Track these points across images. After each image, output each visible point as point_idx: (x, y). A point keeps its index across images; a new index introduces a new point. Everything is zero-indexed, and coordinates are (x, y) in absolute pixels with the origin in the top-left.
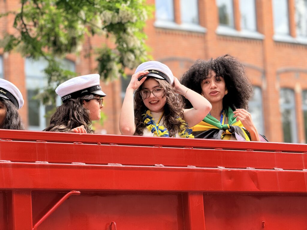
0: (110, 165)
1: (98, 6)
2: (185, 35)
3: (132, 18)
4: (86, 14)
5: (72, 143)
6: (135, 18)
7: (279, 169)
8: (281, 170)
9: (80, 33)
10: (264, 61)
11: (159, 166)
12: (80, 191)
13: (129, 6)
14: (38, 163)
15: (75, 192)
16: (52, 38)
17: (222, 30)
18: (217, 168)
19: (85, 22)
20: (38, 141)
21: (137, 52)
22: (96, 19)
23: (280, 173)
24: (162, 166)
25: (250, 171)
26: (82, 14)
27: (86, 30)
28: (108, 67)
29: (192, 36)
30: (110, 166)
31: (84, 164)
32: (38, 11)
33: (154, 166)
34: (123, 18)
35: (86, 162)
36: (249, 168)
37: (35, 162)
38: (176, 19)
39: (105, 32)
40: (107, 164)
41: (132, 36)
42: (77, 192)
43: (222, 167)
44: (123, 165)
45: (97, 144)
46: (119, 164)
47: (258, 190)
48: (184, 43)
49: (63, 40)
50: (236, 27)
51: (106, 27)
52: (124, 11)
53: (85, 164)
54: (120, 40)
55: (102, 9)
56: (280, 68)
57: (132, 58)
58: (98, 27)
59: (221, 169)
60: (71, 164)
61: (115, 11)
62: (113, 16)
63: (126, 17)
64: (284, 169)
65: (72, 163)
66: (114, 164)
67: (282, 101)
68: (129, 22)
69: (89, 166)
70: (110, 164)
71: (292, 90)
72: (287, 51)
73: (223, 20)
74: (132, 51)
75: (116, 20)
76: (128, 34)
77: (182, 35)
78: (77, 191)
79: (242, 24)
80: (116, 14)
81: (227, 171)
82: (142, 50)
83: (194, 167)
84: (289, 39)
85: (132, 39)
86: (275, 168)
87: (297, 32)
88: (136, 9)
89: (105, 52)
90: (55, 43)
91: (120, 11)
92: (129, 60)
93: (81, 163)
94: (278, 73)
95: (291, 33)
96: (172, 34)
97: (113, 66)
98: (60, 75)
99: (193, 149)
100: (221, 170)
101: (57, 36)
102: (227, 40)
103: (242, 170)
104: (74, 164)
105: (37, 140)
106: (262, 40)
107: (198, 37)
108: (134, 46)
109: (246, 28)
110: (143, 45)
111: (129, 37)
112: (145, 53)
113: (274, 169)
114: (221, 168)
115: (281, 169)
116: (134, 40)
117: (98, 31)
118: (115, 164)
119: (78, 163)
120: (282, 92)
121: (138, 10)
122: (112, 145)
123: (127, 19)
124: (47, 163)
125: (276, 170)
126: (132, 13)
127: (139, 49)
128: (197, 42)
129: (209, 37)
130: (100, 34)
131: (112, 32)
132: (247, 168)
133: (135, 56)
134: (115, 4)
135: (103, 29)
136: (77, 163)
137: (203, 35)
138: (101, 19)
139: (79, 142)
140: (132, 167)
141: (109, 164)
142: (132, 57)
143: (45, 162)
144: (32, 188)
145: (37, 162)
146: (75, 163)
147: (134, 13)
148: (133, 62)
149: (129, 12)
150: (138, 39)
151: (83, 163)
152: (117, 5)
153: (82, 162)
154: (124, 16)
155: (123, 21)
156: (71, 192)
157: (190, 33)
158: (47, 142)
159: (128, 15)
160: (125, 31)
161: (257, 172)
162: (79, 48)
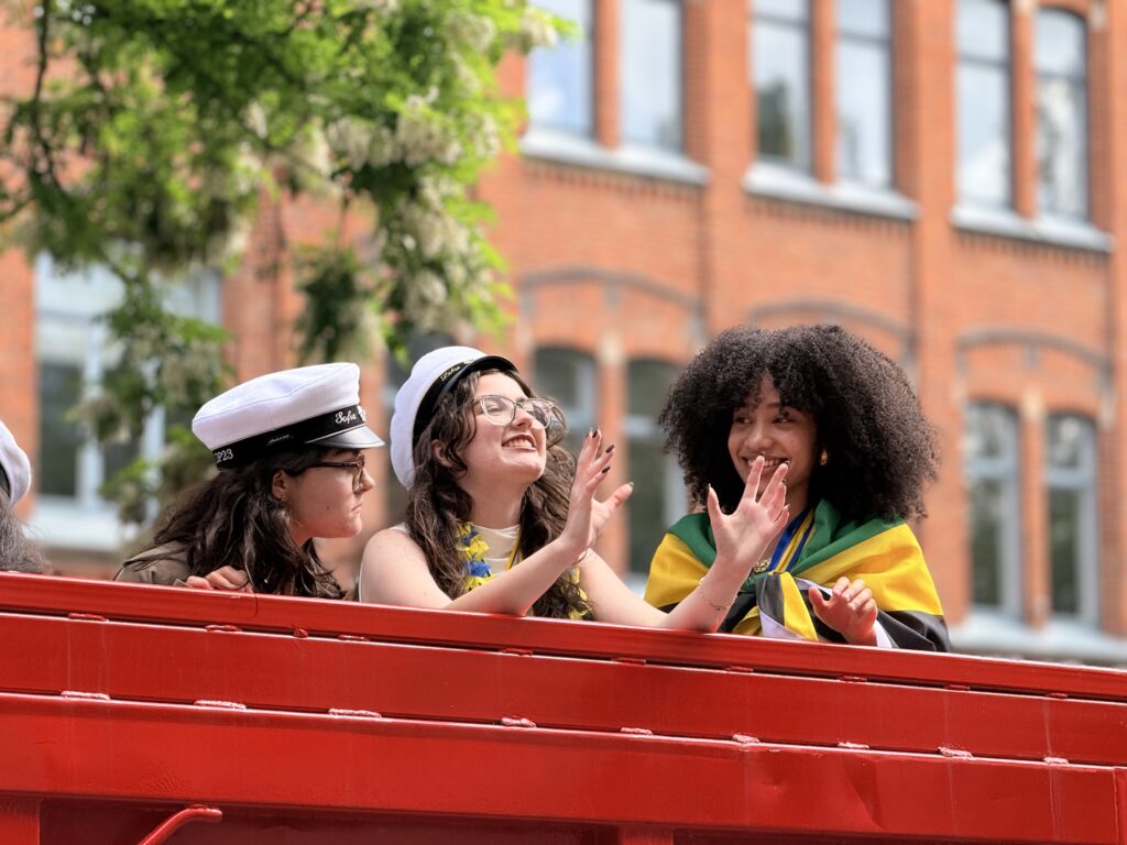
0: (336, 714)
1: (318, 100)
2: (631, 191)
3: (442, 148)
4: (270, 119)
5: (203, 627)
6: (454, 149)
7: (959, 752)
8: (964, 756)
9: (243, 187)
10: (914, 298)
11: (517, 725)
12: (221, 808)
13: (435, 106)
14: (71, 696)
15: (201, 810)
16: (145, 208)
17: (767, 177)
18: (730, 739)
19: (265, 147)
20: (74, 615)
21: (457, 272)
22: (308, 138)
23: (961, 767)
24: (526, 725)
25: (852, 756)
26: (257, 115)
27: (267, 180)
28: (343, 319)
29: (654, 194)
30: (337, 717)
31: (242, 709)
32: (97, 97)
33: (499, 723)
34: (410, 146)
35: (248, 701)
36: (849, 745)
37: (59, 695)
38: (599, 127)
39: (336, 191)
40: (326, 712)
41: (438, 214)
42: (208, 810)
43: (749, 738)
44: (383, 716)
45: (292, 634)
46: (370, 713)
47: (877, 829)
48: (624, 217)
49: (183, 211)
50: (818, 170)
51: (343, 171)
52: (415, 124)
53: (244, 707)
54: (392, 224)
55: (336, 111)
56: (971, 328)
57: (434, 293)
58: (313, 170)
59: (744, 745)
60: (192, 704)
61: (381, 120)
62: (376, 140)
63: (423, 143)
64: (974, 755)
65: (198, 702)
66: (351, 711)
67: (970, 444)
68: (432, 159)
69: (258, 716)
70: (336, 711)
71: (1012, 410)
72: (1001, 265)
73: (771, 140)
74: (437, 267)
75: (386, 154)
76: (425, 206)
77: (619, 189)
78: (211, 808)
79: (839, 159)
80: (385, 132)
81: (766, 754)
82: (473, 263)
83: (646, 735)
84: (1005, 222)
85: (438, 225)
86: (943, 750)
87: (1038, 195)
88: (460, 115)
89: (332, 260)
90: (153, 224)
91: (402, 123)
92: (424, 302)
93: (228, 704)
94: (963, 347)
95: (1015, 200)
96: (584, 183)
97: (362, 314)
98: (163, 337)
99: (647, 666)
100: (745, 748)
101: (161, 199)
102: (780, 215)
103: (820, 752)
104: (205, 706)
105: (74, 612)
106: (907, 225)
107: (678, 198)
108: (444, 247)
109: (856, 175)
110: (477, 247)
111: (429, 218)
112: (485, 276)
113: (938, 752)
114: (746, 742)
115: (966, 753)
116: (446, 227)
117: (315, 182)
118: (357, 712)
119: (219, 703)
120: (974, 416)
121: (467, 119)
122: (349, 641)
123: (425, 150)
124: (104, 699)
125: (947, 755)
126: (445, 130)
127: (464, 260)
128: (672, 217)
129: (719, 202)
130: (319, 195)
131: (366, 195)
132: (841, 744)
133: (448, 286)
134: (383, 95)
135: (333, 176)
136: (213, 703)
137: (694, 194)
138: (328, 140)
139: (228, 627)
140: (418, 725)
141: (332, 710)
142: (435, 288)
143: (96, 695)
144: (45, 789)
145: (69, 693)
146: (209, 702)
147: (453, 132)
148: (441, 309)
149: (436, 128)
150: (460, 224)
151: (238, 703)
152: (392, 100)
153: (233, 701)
154: (417, 144)
155: (411, 160)
156: (188, 810)
157: (649, 182)
158: (107, 622)
159: (430, 137)
160: (414, 192)
161: (876, 761)
162: (239, 241)
